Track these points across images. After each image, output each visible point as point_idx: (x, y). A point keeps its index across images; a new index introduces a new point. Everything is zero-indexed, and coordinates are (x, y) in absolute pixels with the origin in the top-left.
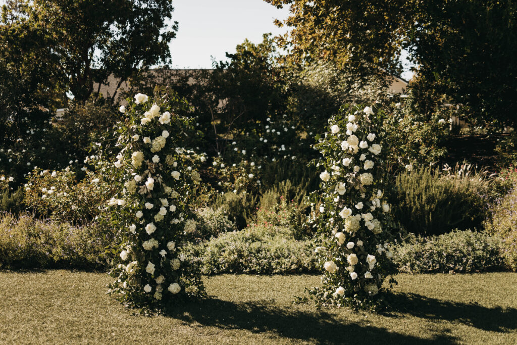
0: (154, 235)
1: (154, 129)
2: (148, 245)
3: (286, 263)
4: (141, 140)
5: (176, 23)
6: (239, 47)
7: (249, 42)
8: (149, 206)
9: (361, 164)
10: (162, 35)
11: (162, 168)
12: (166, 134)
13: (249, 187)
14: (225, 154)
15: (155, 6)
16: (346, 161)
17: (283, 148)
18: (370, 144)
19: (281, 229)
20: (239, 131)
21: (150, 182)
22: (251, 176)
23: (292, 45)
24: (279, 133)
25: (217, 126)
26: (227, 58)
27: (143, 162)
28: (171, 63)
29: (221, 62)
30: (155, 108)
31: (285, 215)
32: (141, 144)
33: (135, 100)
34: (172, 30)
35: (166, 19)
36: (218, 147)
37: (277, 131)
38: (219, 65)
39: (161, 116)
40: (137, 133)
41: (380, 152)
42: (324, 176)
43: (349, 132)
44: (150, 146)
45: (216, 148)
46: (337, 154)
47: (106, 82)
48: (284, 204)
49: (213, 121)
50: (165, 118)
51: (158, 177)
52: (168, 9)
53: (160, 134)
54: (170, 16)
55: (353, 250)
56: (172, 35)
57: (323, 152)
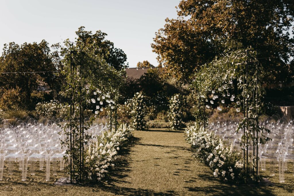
0: (140, 118)
1: (140, 99)
2: (139, 119)
3: (163, 126)
8: (139, 112)
9: (177, 105)
11: (142, 105)
12: (142, 100)
13: (154, 112)
16: (174, 104)
17: (163, 102)
18: (178, 101)
19: (163, 120)
21: (140, 108)
22: (155, 109)
24: (161, 98)
27: (138, 105)
30: (140, 95)
31: (163, 118)
37: (161, 97)
40: (137, 99)
41: (180, 103)
42: (170, 107)
43: (174, 99)
44: (139, 102)
46: (172, 103)
48: (163, 115)
50: (142, 97)
53: (141, 100)
55: (175, 120)
57: (170, 103)
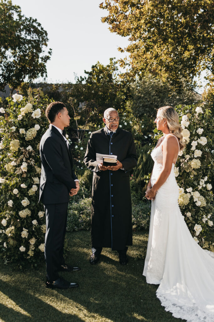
0: (28, 207)
2: (23, 214)
4: (17, 131)
5: (50, 49)
6: (93, 67)
7: (100, 64)
10: (41, 58)
11: (34, 153)
12: (37, 127)
14: (84, 140)
15: (36, 37)
20: (93, 124)
23: (129, 65)
25: (78, 120)
26: (85, 74)
27: (19, 149)
28: (47, 77)
29: (81, 77)
30: (29, 106)
32: (18, 134)
33: (13, 99)
34: (48, 55)
35: (44, 46)
36: (78, 136)
38: (80, 79)
39: (33, 112)
40: (14, 126)
41: (206, 143)
43: (183, 127)
44: (24, 136)
45: (77, 136)
47: (3, 89)
49: (75, 117)
50: (37, 114)
51: (31, 161)
52: (45, 39)
54: (46, 45)
56: (48, 58)
